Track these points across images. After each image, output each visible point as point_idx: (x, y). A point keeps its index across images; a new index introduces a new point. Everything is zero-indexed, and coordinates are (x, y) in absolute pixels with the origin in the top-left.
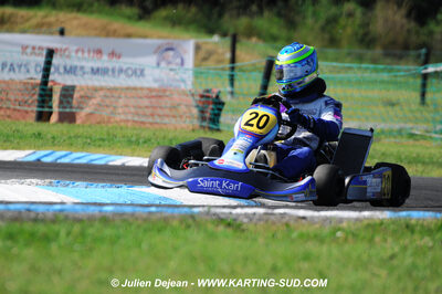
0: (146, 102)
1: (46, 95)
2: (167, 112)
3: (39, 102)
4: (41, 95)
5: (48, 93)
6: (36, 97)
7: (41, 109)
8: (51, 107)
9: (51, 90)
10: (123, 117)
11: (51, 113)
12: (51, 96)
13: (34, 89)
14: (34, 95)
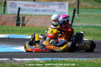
0: (44, 20)
1: (19, 19)
2: (49, 23)
3: (17, 21)
4: (17, 19)
5: (19, 18)
6: (16, 20)
7: (17, 23)
8: (20, 22)
9: (20, 18)
10: (38, 24)
11: (20, 24)
12: (20, 19)
13: (15, 18)
14: (15, 19)
